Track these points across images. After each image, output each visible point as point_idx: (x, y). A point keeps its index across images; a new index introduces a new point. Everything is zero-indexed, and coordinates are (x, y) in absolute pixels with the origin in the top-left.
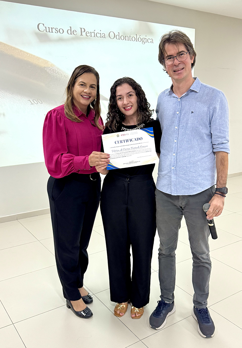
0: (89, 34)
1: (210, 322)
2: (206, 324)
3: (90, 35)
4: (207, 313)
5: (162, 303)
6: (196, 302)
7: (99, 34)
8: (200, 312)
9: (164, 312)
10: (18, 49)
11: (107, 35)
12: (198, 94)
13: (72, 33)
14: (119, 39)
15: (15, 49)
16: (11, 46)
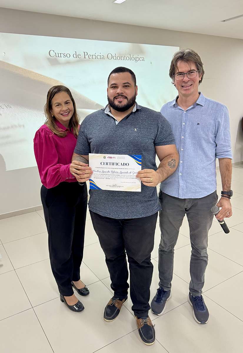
1: (205, 310)
4: (202, 300)
6: (192, 289)
7: (99, 56)
9: (163, 298)
10: (33, 72)
11: (106, 56)
12: (203, 107)
13: (77, 57)
14: (116, 59)
15: (31, 72)
16: (28, 70)
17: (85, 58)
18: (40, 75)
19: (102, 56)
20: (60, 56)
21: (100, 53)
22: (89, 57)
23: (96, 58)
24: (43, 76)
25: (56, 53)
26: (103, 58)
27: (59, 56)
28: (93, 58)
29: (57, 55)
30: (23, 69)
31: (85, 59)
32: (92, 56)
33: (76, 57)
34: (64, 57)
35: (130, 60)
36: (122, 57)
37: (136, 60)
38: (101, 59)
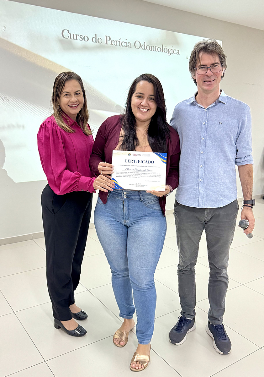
1: (227, 339)
4: (223, 329)
5: (183, 320)
6: (212, 317)
7: (124, 42)
8: (216, 329)
9: (184, 327)
10: (40, 57)
11: (133, 44)
12: (225, 105)
14: (145, 49)
15: (37, 56)
16: (34, 53)
17: (107, 43)
18: (49, 60)
19: (128, 43)
21: (126, 40)
22: (111, 43)
23: (121, 45)
25: (70, 34)
26: (129, 46)
27: (74, 39)
28: (116, 45)
29: (72, 37)
30: (27, 51)
31: (106, 45)
32: (115, 42)
33: (96, 42)
34: (80, 40)
35: (163, 52)
37: (169, 53)
38: (126, 46)
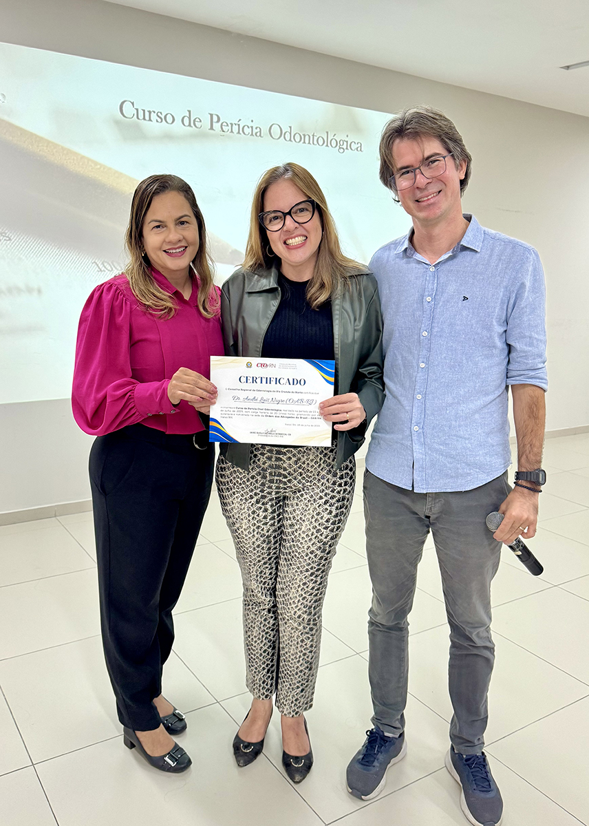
0: (227, 127)
1: (492, 791)
2: (482, 795)
3: (230, 131)
4: (484, 766)
5: (377, 737)
6: (458, 738)
7: (248, 127)
8: (468, 765)
9: (381, 757)
10: (75, 154)
11: (265, 130)
12: (478, 255)
13: (192, 124)
14: (290, 140)
15: (69, 152)
16: (62, 148)
17: (212, 128)
18: (93, 161)
19: (256, 128)
20: (147, 118)
21: (252, 121)
22: (222, 128)
23: (241, 132)
24: (100, 164)
25: (137, 110)
26: (258, 134)
27: (144, 119)
28: (232, 132)
29: (141, 116)
30: (49, 142)
31: (211, 131)
32: (230, 125)
34: (157, 121)
35: (327, 146)
36: (307, 138)
37: (340, 148)
